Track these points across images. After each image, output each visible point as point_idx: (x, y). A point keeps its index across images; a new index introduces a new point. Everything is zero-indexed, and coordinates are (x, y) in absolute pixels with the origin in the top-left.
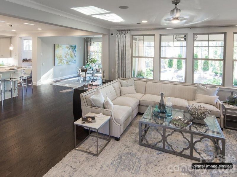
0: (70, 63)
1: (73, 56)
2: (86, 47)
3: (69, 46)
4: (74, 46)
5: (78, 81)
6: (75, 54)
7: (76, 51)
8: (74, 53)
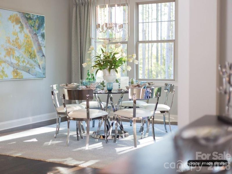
0: (25, 75)
1: (36, 51)
2: (76, 22)
3: (19, 15)
4: (38, 18)
5: (57, 135)
6: (39, 46)
7: (43, 36)
8: (38, 40)
